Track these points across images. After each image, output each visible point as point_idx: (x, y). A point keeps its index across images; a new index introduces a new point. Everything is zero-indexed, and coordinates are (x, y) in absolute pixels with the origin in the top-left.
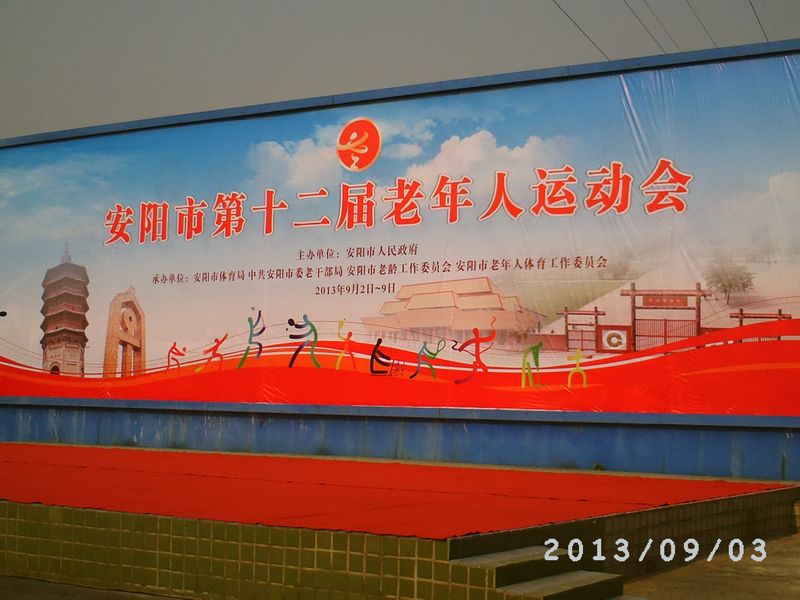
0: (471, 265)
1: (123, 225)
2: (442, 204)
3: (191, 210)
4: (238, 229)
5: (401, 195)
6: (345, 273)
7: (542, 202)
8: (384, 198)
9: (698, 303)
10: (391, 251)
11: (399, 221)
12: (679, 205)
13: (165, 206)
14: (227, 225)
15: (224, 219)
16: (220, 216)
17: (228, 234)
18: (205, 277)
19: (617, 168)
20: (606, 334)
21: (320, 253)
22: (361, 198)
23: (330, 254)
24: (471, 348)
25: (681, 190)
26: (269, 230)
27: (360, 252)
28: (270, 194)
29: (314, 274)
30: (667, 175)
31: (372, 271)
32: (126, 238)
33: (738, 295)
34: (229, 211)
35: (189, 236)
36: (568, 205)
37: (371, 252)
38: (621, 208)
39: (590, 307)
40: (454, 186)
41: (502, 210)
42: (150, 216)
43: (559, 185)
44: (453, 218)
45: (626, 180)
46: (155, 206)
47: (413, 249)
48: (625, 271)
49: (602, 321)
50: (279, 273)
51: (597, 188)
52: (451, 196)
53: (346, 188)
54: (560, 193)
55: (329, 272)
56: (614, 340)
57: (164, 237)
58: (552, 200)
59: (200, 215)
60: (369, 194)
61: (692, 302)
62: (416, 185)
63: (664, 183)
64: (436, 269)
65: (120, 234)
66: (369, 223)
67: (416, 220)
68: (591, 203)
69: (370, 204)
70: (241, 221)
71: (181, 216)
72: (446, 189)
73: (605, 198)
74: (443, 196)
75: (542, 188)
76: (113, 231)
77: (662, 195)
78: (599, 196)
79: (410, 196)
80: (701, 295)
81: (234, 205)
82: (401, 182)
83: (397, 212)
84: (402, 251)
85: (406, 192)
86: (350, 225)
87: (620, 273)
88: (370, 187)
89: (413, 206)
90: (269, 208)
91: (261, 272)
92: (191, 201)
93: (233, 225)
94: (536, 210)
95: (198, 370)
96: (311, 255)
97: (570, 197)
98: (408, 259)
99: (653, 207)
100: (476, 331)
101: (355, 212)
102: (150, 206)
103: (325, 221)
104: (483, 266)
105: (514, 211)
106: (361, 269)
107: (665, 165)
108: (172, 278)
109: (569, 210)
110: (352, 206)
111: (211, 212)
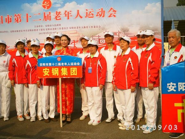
0: (72, 28)
2: (66, 16)
3: (8, 18)
4: (20, 21)
5: (57, 14)
6: (45, 30)
7: (87, 16)
8: (53, 15)
9: (119, 34)
10: (55, 25)
11: (56, 19)
12: (115, 16)
13: (2, 17)
14: (17, 21)
15: (17, 19)
16: (16, 19)
17: (18, 22)
18: (13, 31)
19: (102, 9)
20: (101, 40)
21: (39, 26)
22: (48, 15)
23: (42, 26)
24: (73, 44)
25: (115, 13)
26: (27, 21)
27: (48, 26)
28: (27, 14)
29: (38, 30)
30: (112, 10)
31: (51, 29)
33: (126, 33)
34: (18, 18)
35: (8, 23)
36: (92, 16)
37: (51, 26)
38: (103, 16)
39: (97, 35)
40: (68, 12)
41: (78, 17)
43: (90, 12)
44: (68, 19)
45: (104, 11)
47: (60, 25)
48: (104, 28)
49: (100, 38)
50: (30, 30)
51: (98, 13)
52: (68, 15)
53: (45, 13)
54: (91, 14)
55: (42, 30)
56: (103, 41)
57: (2, 23)
58: (89, 15)
59: (11, 19)
60: (50, 14)
61: (118, 34)
62: (60, 12)
63: (111, 12)
64: (65, 29)
66: (50, 20)
67: (60, 19)
68: (97, 16)
69: (50, 16)
70: (21, 20)
71: (6, 19)
72: (67, 13)
73: (100, 14)
74: (66, 14)
75: (87, 13)
77: (111, 14)
78: (99, 14)
79: (59, 14)
80: (119, 33)
81: (19, 17)
82: (57, 12)
83: (56, 17)
84: (57, 25)
85: (58, 14)
86: (46, 20)
87: (103, 29)
88: (50, 13)
89: (59, 16)
90: (27, 17)
91: (26, 30)
92: (8, 16)
93: (19, 21)
94: (86, 17)
95: (13, 50)
96: (37, 26)
97: (93, 15)
98: (59, 27)
99: (109, 16)
100: (74, 40)
101: (47, 18)
103: (40, 20)
104: (75, 28)
105: (81, 17)
106: (49, 29)
107: (112, 8)
108: (5, 32)
110: (46, 16)
111: (13, 18)
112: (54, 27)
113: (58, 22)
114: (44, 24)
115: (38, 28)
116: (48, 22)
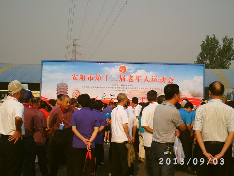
0: (142, 88)
1: (76, 78)
2: (137, 79)
3: (90, 76)
4: (100, 80)
5: (130, 78)
6: (120, 88)
7: (153, 81)
8: (127, 78)
10: (128, 85)
11: (130, 81)
13: (85, 75)
14: (98, 79)
15: (97, 78)
16: (96, 78)
17: (98, 81)
18: (93, 87)
19: (164, 77)
21: (116, 85)
22: (123, 77)
23: (118, 85)
24: (142, 100)
26: (106, 81)
27: (123, 85)
28: (106, 75)
29: (115, 88)
30: (171, 78)
31: (125, 88)
32: (76, 80)
34: (98, 77)
35: (90, 80)
37: (125, 85)
38: (164, 82)
40: (139, 77)
41: (146, 81)
42: (82, 76)
44: (139, 81)
45: (165, 79)
46: (83, 75)
47: (132, 85)
50: (108, 87)
51: (161, 79)
52: (138, 78)
53: (120, 76)
54: (155, 80)
55: (117, 88)
57: (85, 80)
58: (154, 80)
59: (92, 77)
60: (125, 77)
62: (133, 76)
63: (170, 79)
64: (136, 88)
65: (75, 79)
66: (125, 81)
67: (133, 81)
68: (160, 81)
69: (125, 78)
70: (101, 79)
71: (88, 77)
72: (138, 77)
73: (162, 81)
74: (137, 78)
75: (153, 79)
76: (73, 78)
77: (170, 81)
79: (132, 78)
81: (99, 76)
82: (130, 76)
83: (129, 80)
84: (130, 85)
85: (131, 77)
86: (121, 81)
88: (125, 76)
89: (132, 79)
90: (106, 77)
91: (105, 87)
92: (90, 75)
93: (99, 79)
94: (152, 81)
96: (114, 85)
98: (131, 87)
100: (142, 98)
101: (122, 79)
102: (82, 75)
103: (117, 80)
104: (143, 89)
105: (149, 81)
106: (123, 88)
107: (170, 77)
108: (86, 87)
109: (157, 82)
110: (122, 78)
111: (95, 77)
112: (128, 87)
113: (130, 83)
114: (120, 84)
115: (115, 86)
116: (123, 83)
